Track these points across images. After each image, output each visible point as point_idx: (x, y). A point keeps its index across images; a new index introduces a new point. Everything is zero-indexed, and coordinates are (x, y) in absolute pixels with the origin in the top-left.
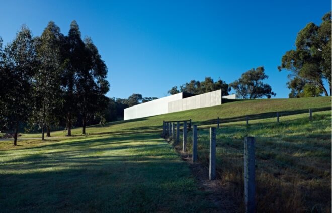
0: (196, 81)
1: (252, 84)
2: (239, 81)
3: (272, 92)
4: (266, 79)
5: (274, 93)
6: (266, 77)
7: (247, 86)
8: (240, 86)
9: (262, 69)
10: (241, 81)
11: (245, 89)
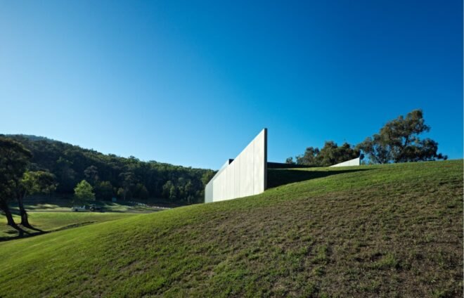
0: (314, 148)
1: (398, 144)
2: (373, 140)
3: (438, 153)
4: (425, 132)
5: (443, 155)
6: (427, 128)
7: (388, 148)
8: (375, 147)
9: (420, 114)
10: (378, 139)
11: (385, 152)
